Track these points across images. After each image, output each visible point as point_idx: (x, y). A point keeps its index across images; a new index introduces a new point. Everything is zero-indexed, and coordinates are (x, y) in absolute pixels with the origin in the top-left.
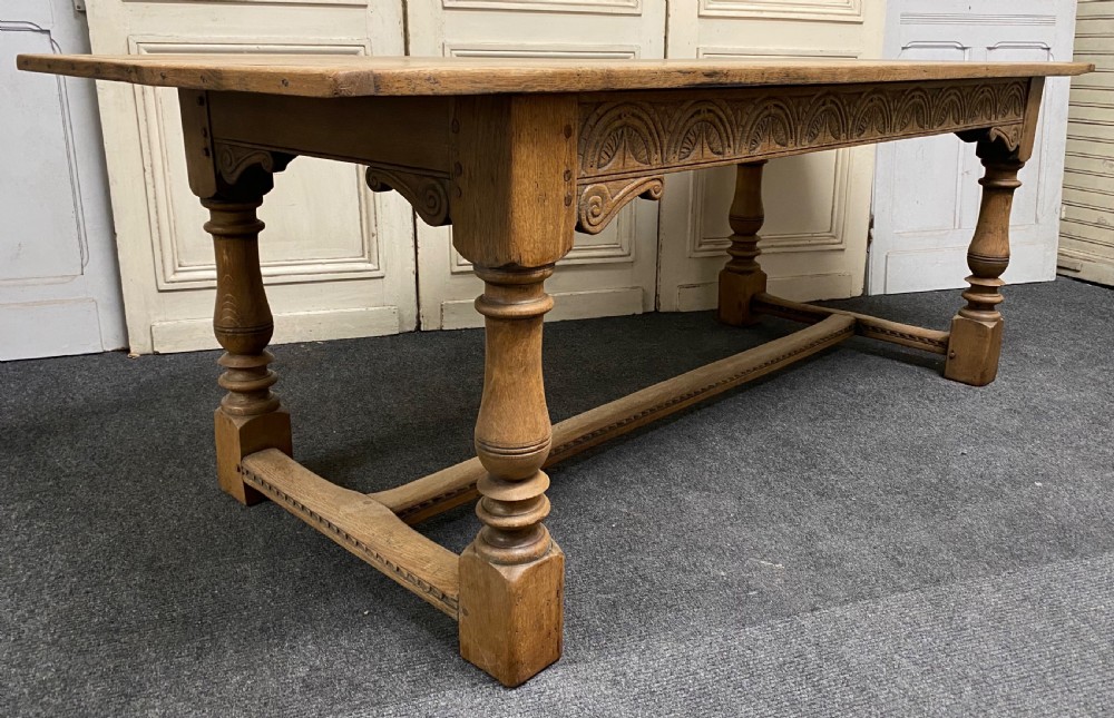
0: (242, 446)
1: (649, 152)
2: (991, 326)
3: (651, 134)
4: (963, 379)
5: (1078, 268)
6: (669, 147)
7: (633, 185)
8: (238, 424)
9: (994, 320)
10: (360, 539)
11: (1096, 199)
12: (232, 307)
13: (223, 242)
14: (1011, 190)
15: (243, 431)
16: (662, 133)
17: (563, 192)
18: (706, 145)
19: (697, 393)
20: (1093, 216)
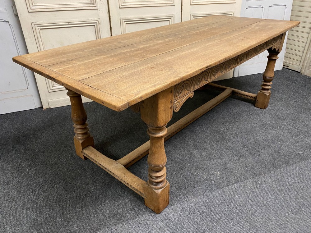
0: (82, 147)
1: (190, 87)
2: (268, 95)
3: (191, 83)
4: (260, 107)
5: (288, 66)
6: (195, 85)
7: (186, 97)
8: (81, 142)
9: (269, 93)
10: (117, 175)
11: (295, 48)
12: (76, 114)
13: (72, 98)
14: (276, 60)
15: (82, 144)
16: (193, 82)
17: (170, 106)
18: (204, 80)
19: (194, 119)
20: (293, 52)
